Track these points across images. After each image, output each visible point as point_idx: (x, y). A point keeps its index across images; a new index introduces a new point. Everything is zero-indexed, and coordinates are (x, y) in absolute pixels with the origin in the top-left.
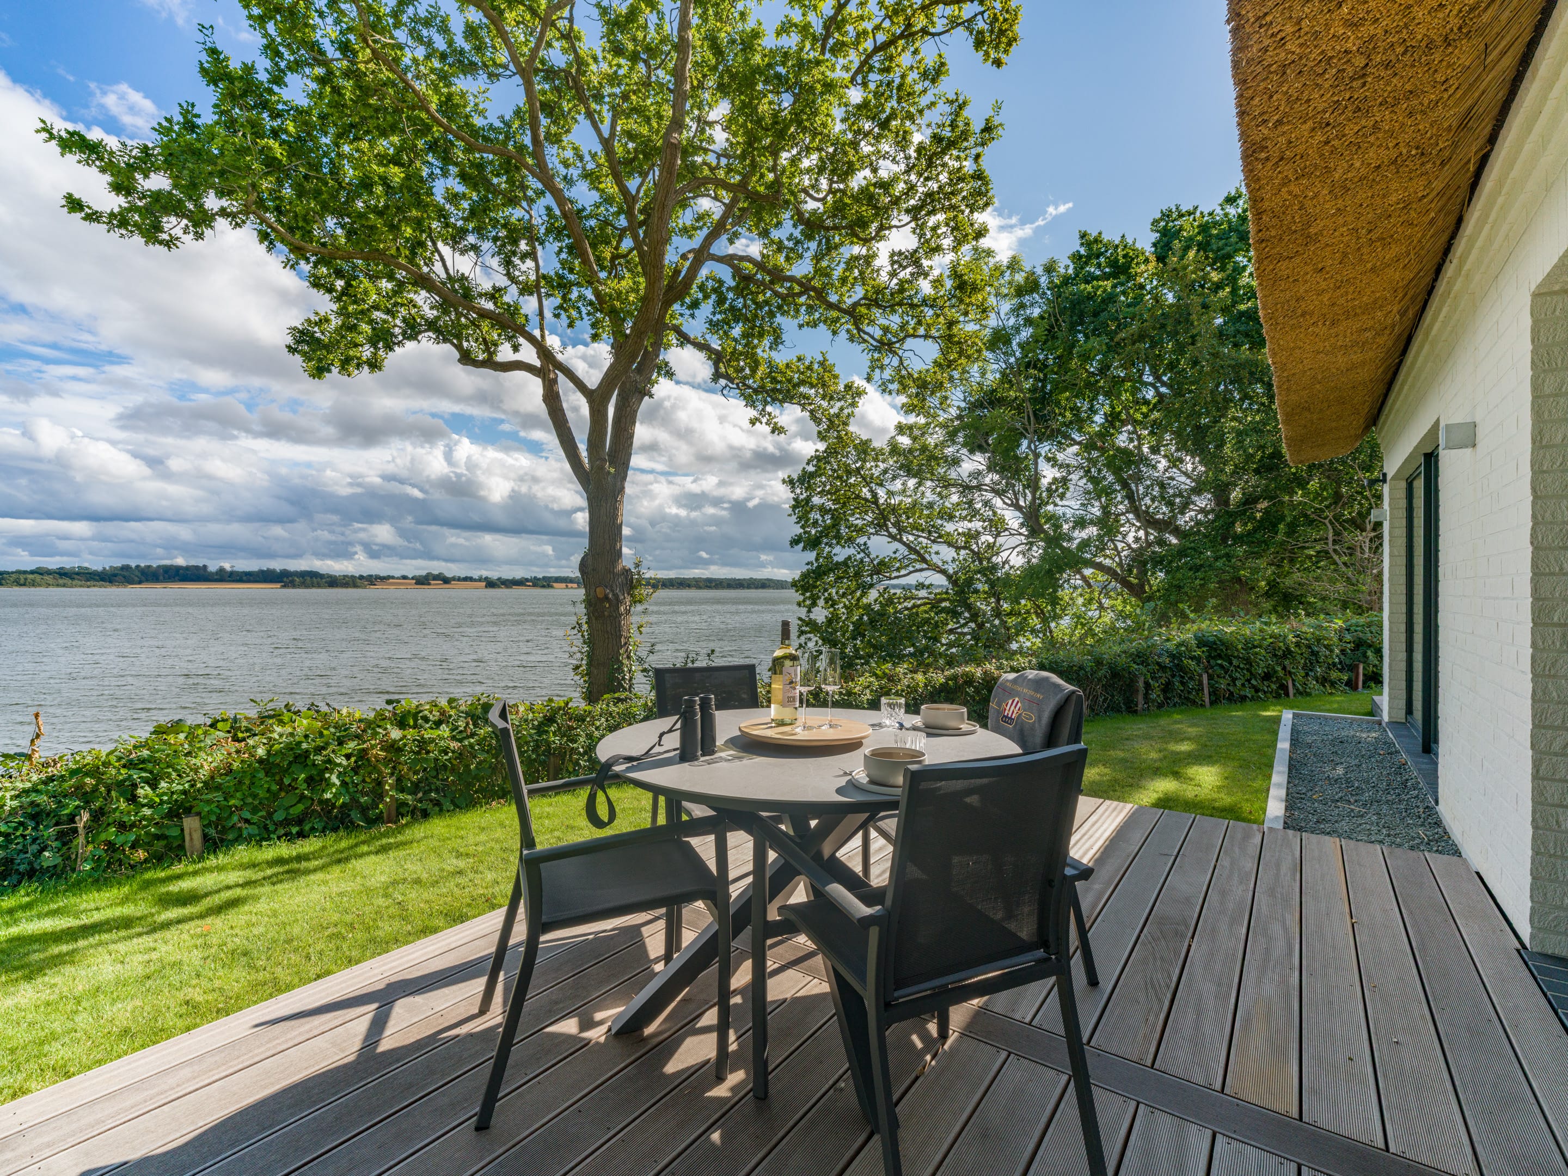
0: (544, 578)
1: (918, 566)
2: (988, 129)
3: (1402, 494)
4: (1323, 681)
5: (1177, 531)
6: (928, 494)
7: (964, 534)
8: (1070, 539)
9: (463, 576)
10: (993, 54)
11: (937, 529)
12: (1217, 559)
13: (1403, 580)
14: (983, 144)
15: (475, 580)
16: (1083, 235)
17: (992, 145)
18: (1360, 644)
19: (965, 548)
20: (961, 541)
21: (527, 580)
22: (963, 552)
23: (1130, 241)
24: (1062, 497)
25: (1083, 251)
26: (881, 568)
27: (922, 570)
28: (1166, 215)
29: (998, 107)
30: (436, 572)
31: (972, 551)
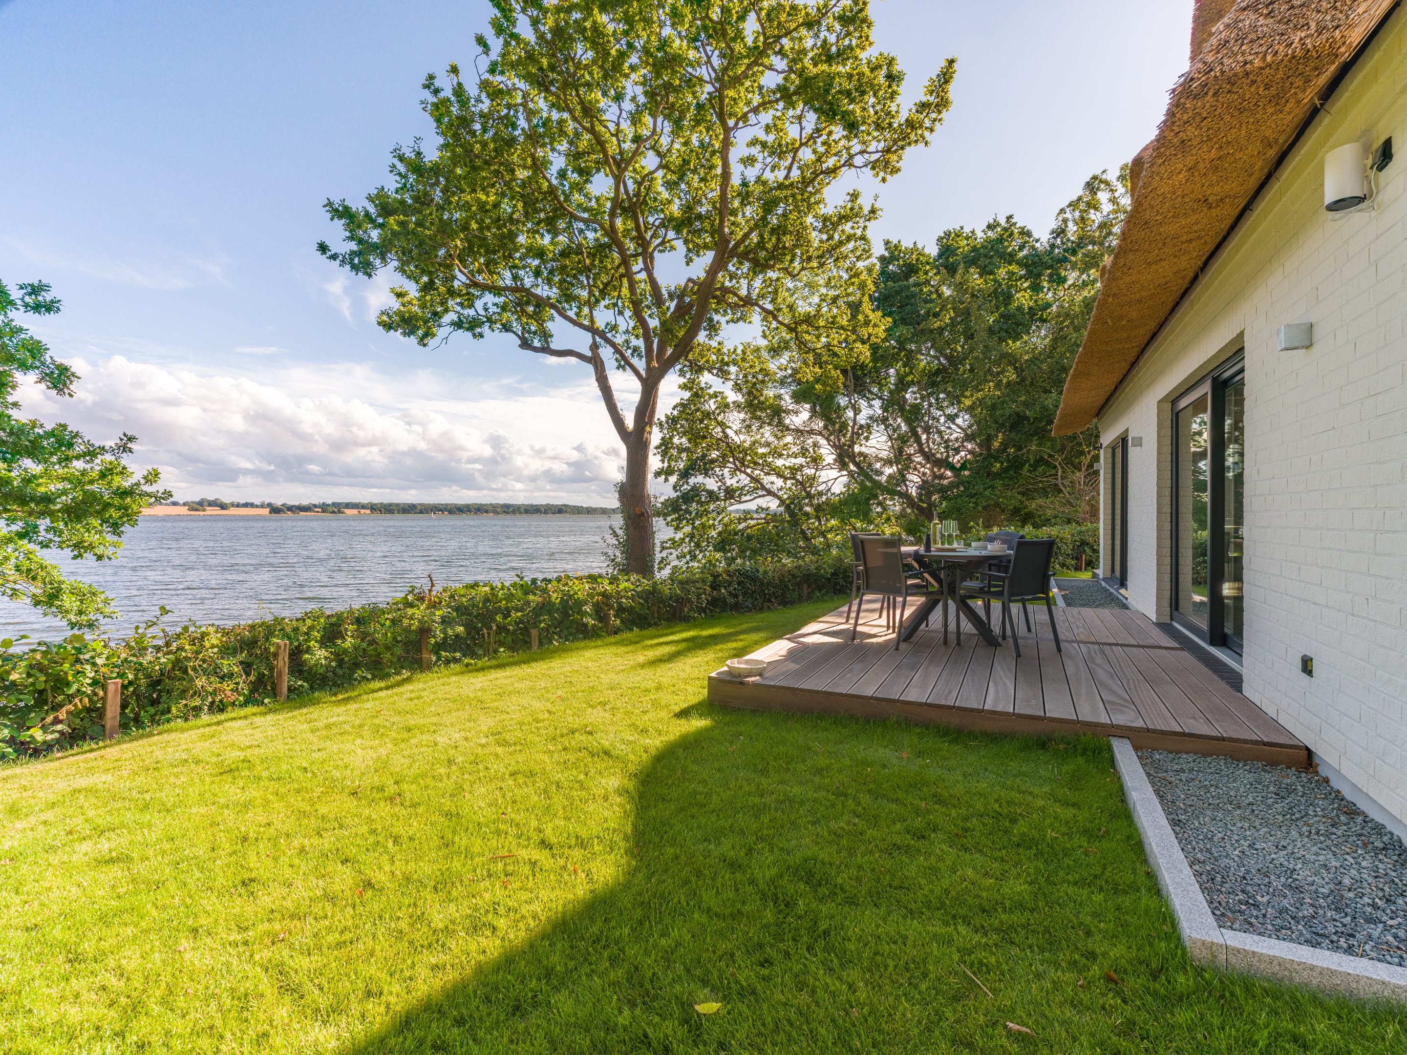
0: (334, 504)
1: (760, 493)
2: (873, 211)
3: (1110, 455)
4: (1063, 565)
5: (952, 467)
6: (767, 435)
7: (790, 467)
8: (882, 473)
9: (242, 502)
10: (882, 174)
11: (769, 465)
12: (985, 489)
13: (1110, 501)
14: (869, 220)
15: (257, 506)
16: (887, 243)
17: (872, 221)
18: (1084, 543)
19: (790, 478)
20: (787, 473)
21: (315, 506)
22: (789, 482)
23: (920, 246)
24: (867, 439)
25: (887, 254)
26: (730, 493)
27: (763, 496)
28: (948, 234)
29: (876, 197)
30: (212, 498)
31: (797, 480)
